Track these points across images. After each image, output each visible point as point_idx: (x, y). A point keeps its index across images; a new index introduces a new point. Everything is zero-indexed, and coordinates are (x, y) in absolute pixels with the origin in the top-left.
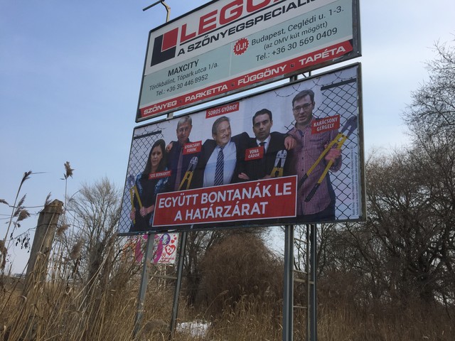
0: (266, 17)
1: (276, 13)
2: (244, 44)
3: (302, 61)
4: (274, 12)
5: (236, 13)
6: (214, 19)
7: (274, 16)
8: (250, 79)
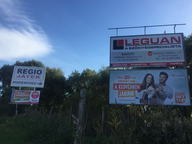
0: (158, 47)
1: (161, 47)
2: (151, 53)
3: (171, 63)
4: (160, 46)
5: (147, 42)
6: (139, 42)
7: (160, 48)
8: (154, 64)
